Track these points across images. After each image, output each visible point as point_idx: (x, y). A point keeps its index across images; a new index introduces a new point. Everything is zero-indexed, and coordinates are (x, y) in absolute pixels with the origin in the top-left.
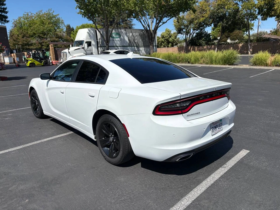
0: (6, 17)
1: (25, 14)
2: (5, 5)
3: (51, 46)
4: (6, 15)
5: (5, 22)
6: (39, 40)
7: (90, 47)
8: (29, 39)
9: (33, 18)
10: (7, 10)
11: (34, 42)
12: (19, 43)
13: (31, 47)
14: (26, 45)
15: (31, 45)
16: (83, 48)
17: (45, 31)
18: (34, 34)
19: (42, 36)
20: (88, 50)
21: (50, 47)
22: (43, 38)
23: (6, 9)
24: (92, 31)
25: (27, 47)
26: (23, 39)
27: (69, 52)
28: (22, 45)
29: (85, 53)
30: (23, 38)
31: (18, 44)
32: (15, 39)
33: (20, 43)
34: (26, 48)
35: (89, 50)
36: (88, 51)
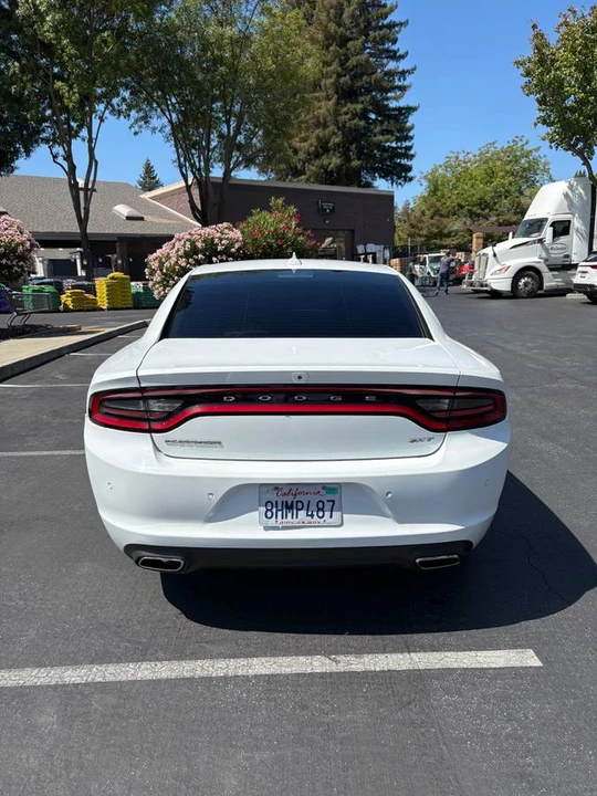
0: (409, 169)
1: (450, 155)
2: (412, 138)
3: (478, 238)
4: (409, 163)
5: (405, 181)
6: (468, 222)
7: (563, 239)
8: (445, 221)
9: (469, 165)
10: (412, 152)
11: (455, 228)
12: (421, 233)
13: (448, 241)
14: (435, 236)
15: (448, 235)
16: (541, 241)
17: (487, 198)
18: (461, 206)
19: (479, 211)
20: (555, 246)
21: (474, 240)
22: (478, 215)
23: (410, 148)
24: (581, 190)
25: (438, 242)
26: (433, 221)
27: (495, 255)
28: (428, 237)
29: (544, 255)
30: (432, 218)
31: (420, 236)
32: (414, 222)
33: (424, 232)
34: (435, 244)
35: (559, 246)
36: (553, 252)
